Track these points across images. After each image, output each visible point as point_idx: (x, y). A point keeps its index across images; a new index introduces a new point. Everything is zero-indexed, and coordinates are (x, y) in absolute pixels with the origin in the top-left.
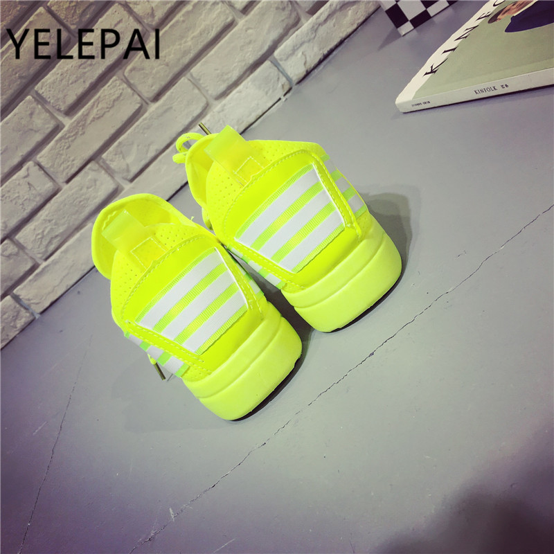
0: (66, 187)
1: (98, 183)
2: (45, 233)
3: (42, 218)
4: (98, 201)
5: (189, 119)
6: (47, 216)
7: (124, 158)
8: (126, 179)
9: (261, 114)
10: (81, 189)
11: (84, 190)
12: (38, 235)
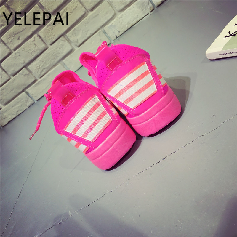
0: (50, 47)
1: (64, 46)
2: (41, 66)
3: (39, 60)
4: (64, 54)
5: (106, 20)
6: (41, 59)
7: (76, 36)
8: (76, 46)
9: (139, 20)
10: (57, 49)
11: (58, 49)
12: (37, 67)
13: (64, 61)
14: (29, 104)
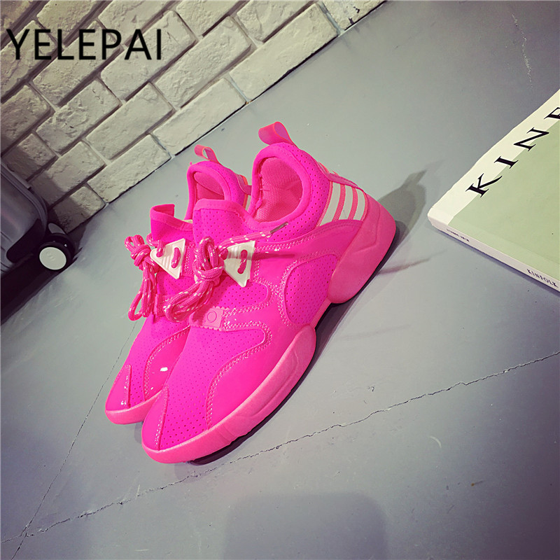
0: (202, 40)
1: (231, 40)
2: (182, 83)
3: (179, 68)
4: (231, 58)
6: (183, 67)
8: (259, 40)
10: (215, 45)
11: (218, 46)
12: (175, 83)
13: (231, 72)
14: (159, 161)
